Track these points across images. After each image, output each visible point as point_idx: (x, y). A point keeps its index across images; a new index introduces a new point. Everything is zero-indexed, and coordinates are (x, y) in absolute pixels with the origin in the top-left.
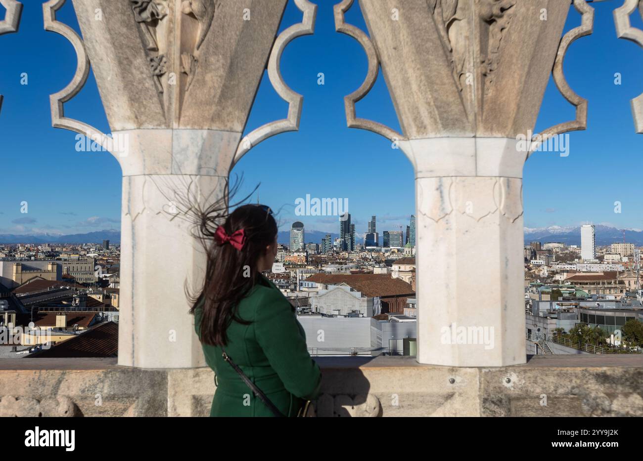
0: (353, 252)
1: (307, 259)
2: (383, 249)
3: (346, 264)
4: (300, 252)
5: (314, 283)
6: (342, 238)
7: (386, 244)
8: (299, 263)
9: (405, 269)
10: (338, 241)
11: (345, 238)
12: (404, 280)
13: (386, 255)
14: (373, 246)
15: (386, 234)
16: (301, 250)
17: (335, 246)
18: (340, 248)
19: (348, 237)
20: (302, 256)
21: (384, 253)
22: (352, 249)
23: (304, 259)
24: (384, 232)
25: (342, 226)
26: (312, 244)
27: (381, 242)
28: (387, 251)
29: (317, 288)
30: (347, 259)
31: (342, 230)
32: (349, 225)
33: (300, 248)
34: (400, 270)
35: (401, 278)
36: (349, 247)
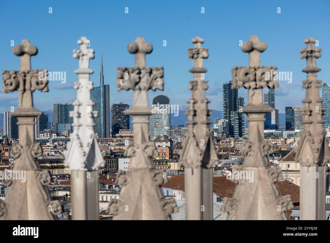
0: (241, 139)
1: (172, 151)
2: (285, 133)
3: (227, 158)
4: (161, 141)
5: (170, 190)
6: (226, 118)
7: (289, 126)
8: (158, 158)
9: (296, 167)
10: (220, 122)
11: (230, 117)
12: (294, 182)
13: (289, 141)
14: (271, 128)
15: (289, 110)
16: (162, 139)
17: (216, 130)
18: (223, 133)
19: (234, 116)
20: (164, 146)
21: (286, 139)
22: (241, 135)
23: (167, 151)
24: (287, 108)
25: (225, 100)
26: (183, 128)
27: (282, 124)
28: (290, 136)
29: (174, 196)
30: (232, 150)
31: (225, 107)
32: (235, 99)
33: (161, 135)
34: (290, 169)
35: (290, 180)
36: (236, 131)
